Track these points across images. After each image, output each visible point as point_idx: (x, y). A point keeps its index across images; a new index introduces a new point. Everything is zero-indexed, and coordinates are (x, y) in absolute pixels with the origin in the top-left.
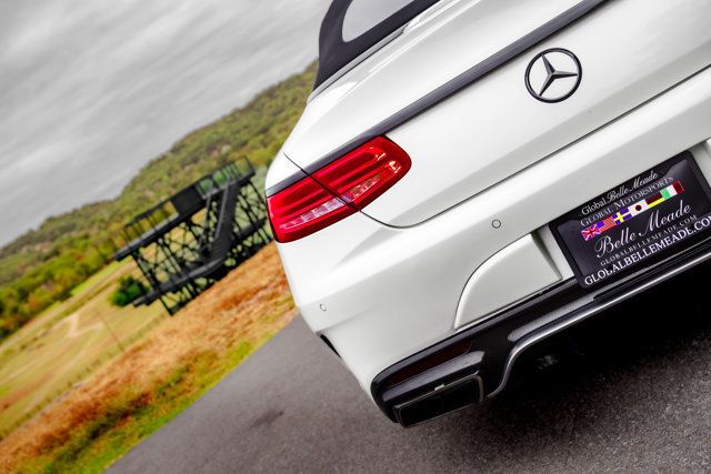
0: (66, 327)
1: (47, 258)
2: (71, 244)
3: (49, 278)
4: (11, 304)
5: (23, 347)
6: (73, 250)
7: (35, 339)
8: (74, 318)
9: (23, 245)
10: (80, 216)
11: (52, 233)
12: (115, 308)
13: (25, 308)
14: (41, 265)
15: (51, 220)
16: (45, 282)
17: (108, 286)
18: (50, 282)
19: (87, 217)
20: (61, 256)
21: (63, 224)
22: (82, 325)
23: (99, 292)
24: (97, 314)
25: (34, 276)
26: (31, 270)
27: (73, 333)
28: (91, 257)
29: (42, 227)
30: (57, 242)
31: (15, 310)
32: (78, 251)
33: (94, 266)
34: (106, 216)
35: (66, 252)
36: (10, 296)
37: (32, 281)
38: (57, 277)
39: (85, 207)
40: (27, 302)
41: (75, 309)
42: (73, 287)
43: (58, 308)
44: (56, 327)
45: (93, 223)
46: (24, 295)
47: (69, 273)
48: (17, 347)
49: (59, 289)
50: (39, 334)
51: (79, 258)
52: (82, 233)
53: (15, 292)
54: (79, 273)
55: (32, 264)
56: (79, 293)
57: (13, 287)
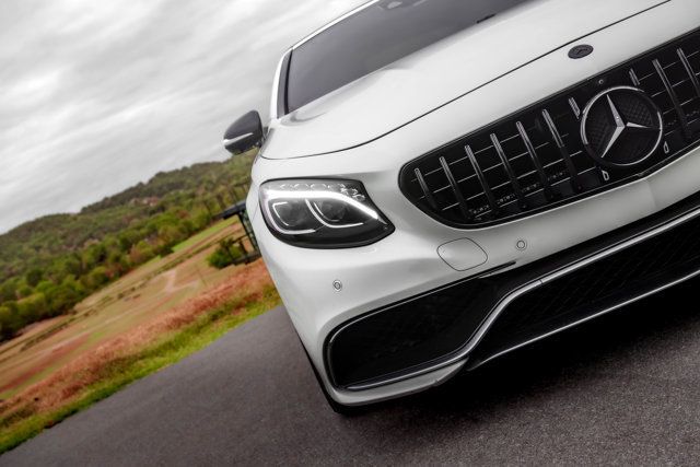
0: (164, 281)
1: (153, 212)
2: (177, 201)
3: (153, 231)
4: (114, 252)
5: (121, 296)
6: (178, 208)
7: (133, 289)
8: (172, 274)
9: (131, 198)
10: (189, 174)
11: (160, 188)
12: (213, 269)
13: (127, 258)
14: (146, 218)
15: (160, 175)
16: (148, 235)
17: (208, 246)
18: (152, 236)
19: (196, 177)
20: (166, 212)
21: (171, 180)
22: (179, 281)
23: (198, 252)
24: (196, 272)
25: (139, 228)
26: (136, 222)
27: (170, 288)
28: (195, 215)
29: (151, 181)
30: (165, 198)
31: (117, 259)
32: (183, 210)
33: (197, 226)
34: (214, 177)
35: (172, 209)
36: (114, 245)
37: (137, 233)
38: (160, 232)
39: (195, 167)
40: (129, 253)
41: (174, 265)
42: (174, 244)
43: (158, 262)
44: (155, 280)
45: (201, 182)
46: (127, 245)
47: (172, 229)
48: (115, 295)
49: (161, 243)
50: (137, 285)
51: (183, 216)
52: (190, 192)
53: (118, 242)
54: (181, 230)
55: (138, 216)
56: (179, 249)
57: (118, 237)
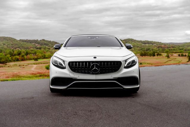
0: (32, 67)
1: (37, 48)
2: (45, 48)
4: (23, 54)
5: (20, 66)
6: (44, 50)
7: (24, 65)
8: (35, 66)
9: (34, 42)
10: (51, 43)
11: (42, 43)
13: (26, 57)
14: (35, 49)
15: (44, 40)
16: (34, 54)
20: (41, 50)
21: (46, 42)
22: (36, 69)
23: (44, 63)
24: (41, 68)
25: (32, 51)
26: (32, 49)
27: (33, 69)
28: (48, 54)
29: (40, 40)
30: (42, 46)
31: (23, 56)
33: (47, 57)
35: (42, 50)
36: (24, 52)
38: (37, 54)
39: (53, 42)
41: (36, 64)
42: (39, 59)
43: (33, 61)
44: (30, 65)
46: (27, 54)
47: (40, 55)
48: (18, 65)
49: (36, 57)
51: (45, 53)
52: (49, 47)
54: (42, 56)
55: (33, 48)
56: (40, 61)
57: (26, 51)
